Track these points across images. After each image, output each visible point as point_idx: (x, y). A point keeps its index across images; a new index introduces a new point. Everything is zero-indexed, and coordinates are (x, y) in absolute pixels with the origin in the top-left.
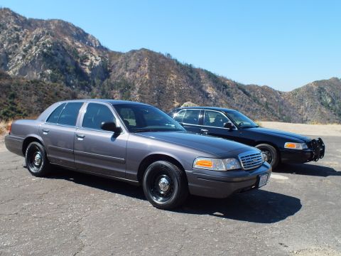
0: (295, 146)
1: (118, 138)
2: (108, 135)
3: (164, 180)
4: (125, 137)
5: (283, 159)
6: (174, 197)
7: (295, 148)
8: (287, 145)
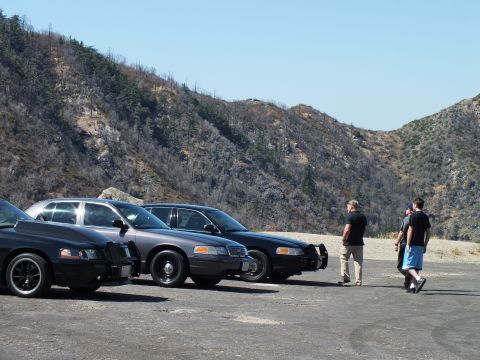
0: (289, 252)
1: (127, 234)
3: (168, 265)
4: (131, 233)
5: (275, 268)
6: (178, 277)
7: (288, 253)
8: (279, 251)
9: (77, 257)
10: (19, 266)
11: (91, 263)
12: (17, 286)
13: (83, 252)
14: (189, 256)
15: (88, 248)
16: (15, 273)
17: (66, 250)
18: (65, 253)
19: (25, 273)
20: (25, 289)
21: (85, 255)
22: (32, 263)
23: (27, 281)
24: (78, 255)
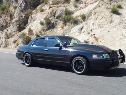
10: (77, 61)
12: (75, 69)
13: (102, 56)
15: (104, 54)
16: (75, 63)
17: (95, 55)
18: (94, 56)
20: (78, 71)
21: (103, 57)
23: (79, 68)
24: (100, 57)
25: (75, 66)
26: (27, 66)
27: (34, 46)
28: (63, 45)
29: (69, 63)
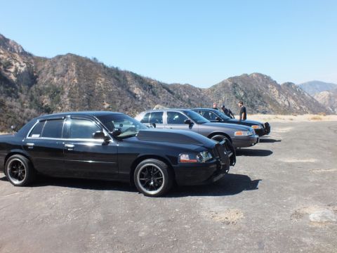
0: (257, 127)
1: (193, 127)
2: (187, 126)
4: (195, 126)
9: (196, 161)
10: (144, 170)
11: (207, 164)
12: (144, 187)
14: (232, 138)
16: (142, 176)
17: (185, 155)
18: (184, 158)
19: (149, 176)
20: (151, 190)
21: (201, 158)
22: (154, 167)
23: (152, 183)
24: (195, 158)
25: (142, 182)
26: (16, 185)
27: (36, 136)
28: (110, 134)
29: (128, 173)
